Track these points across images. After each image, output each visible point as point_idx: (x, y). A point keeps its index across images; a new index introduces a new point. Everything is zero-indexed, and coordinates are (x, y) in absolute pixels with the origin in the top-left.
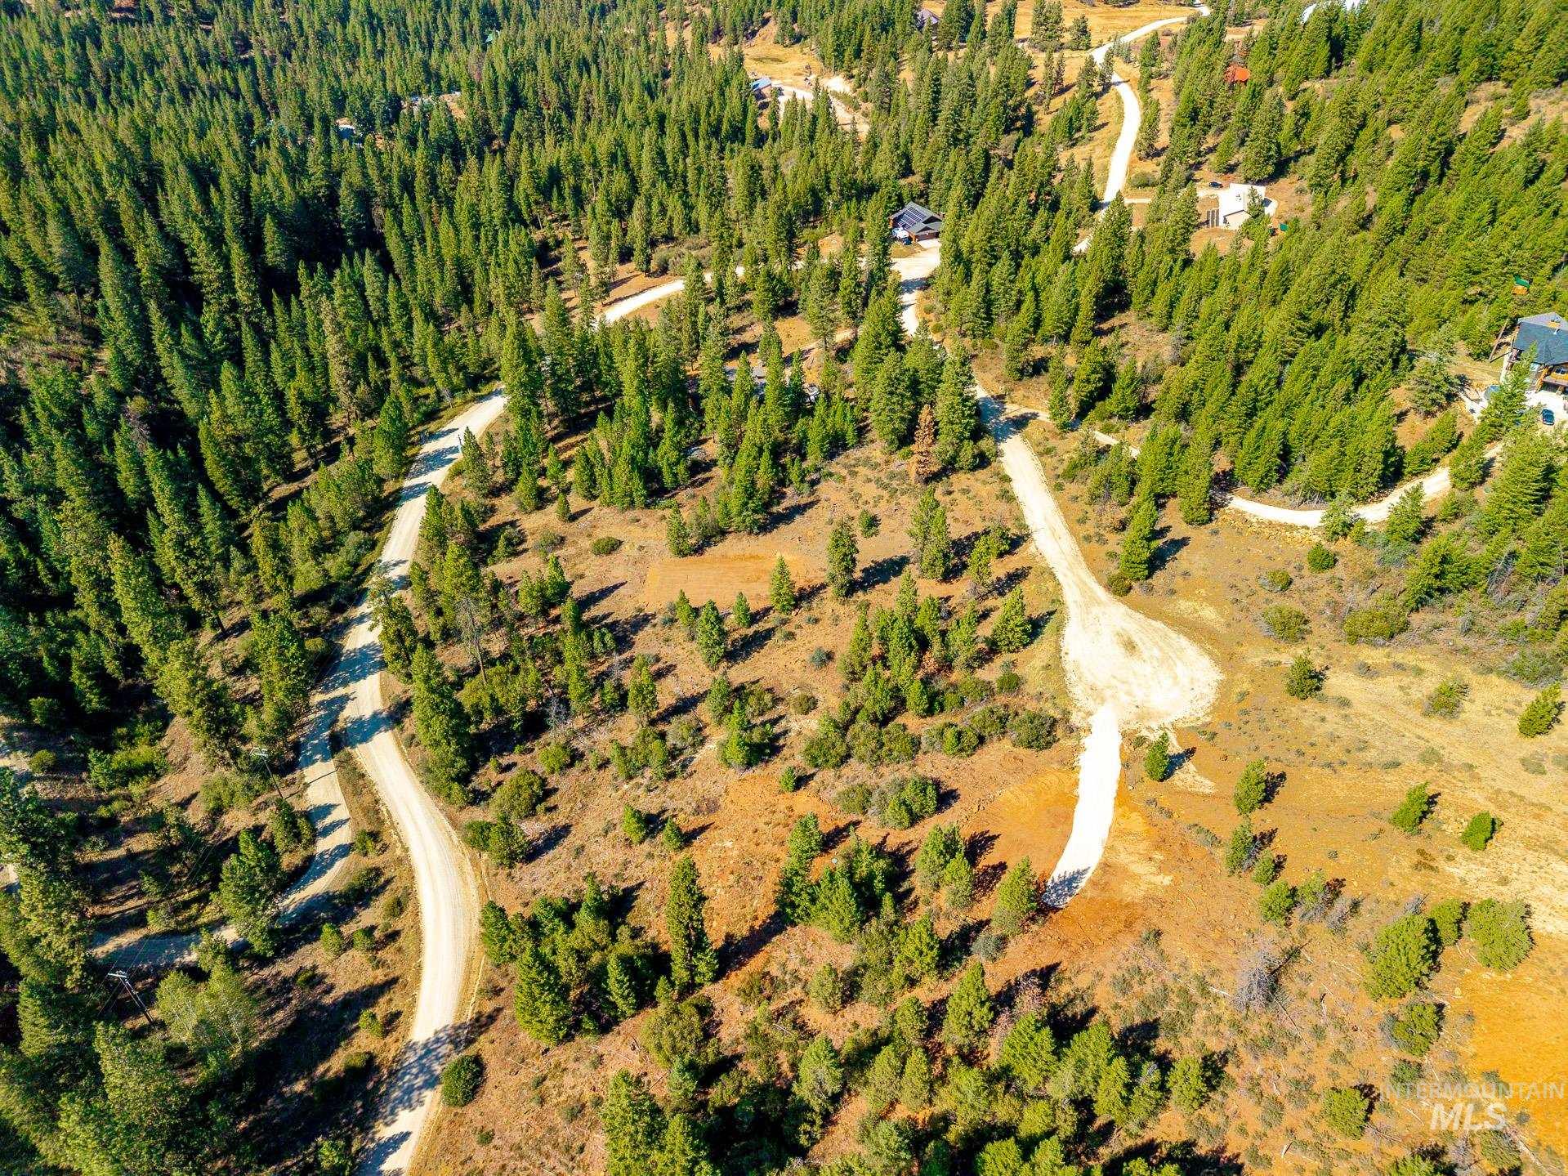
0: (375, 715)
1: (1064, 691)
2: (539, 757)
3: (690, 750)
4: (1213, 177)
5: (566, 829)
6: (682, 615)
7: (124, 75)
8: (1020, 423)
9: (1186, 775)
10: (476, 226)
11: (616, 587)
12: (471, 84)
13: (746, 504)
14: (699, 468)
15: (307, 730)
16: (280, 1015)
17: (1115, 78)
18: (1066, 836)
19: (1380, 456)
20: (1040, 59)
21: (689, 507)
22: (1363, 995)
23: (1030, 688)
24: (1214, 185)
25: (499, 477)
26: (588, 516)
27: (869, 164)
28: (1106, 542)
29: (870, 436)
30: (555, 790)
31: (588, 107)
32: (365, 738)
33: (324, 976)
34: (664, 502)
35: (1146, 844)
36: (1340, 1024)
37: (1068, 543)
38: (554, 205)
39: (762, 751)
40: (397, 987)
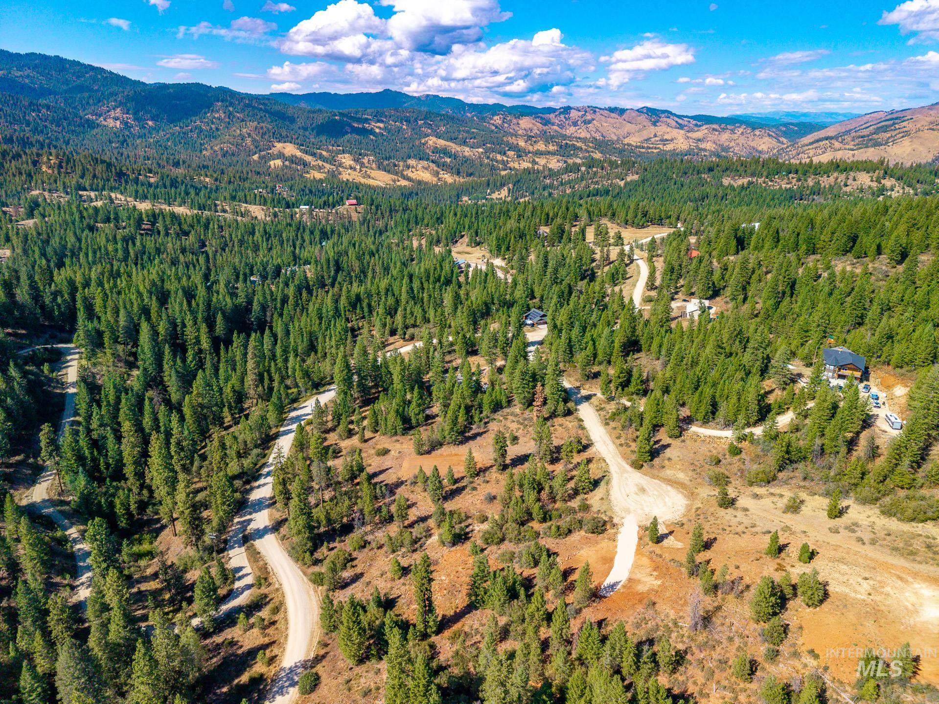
0: (266, 527)
1: (611, 509)
2: (348, 544)
3: (424, 539)
4: (684, 297)
5: (362, 574)
6: (420, 480)
7: (145, 257)
8: (588, 398)
9: (669, 542)
10: (321, 318)
11: (387, 469)
12: (316, 261)
13: (452, 428)
14: (429, 418)
15: (231, 534)
16: (215, 660)
17: (635, 257)
18: (611, 568)
19: (756, 402)
20: (598, 250)
21: (424, 434)
22: (751, 622)
23: (594, 509)
24: (685, 300)
25: (330, 425)
26: (374, 440)
27: (513, 293)
28: (630, 446)
29: (513, 403)
30: (356, 559)
31: (374, 271)
32: (261, 537)
33: (238, 641)
34: (412, 432)
35: (650, 569)
36: (741, 636)
37: (612, 447)
38: (358, 311)
39: (460, 538)
40: (275, 645)
